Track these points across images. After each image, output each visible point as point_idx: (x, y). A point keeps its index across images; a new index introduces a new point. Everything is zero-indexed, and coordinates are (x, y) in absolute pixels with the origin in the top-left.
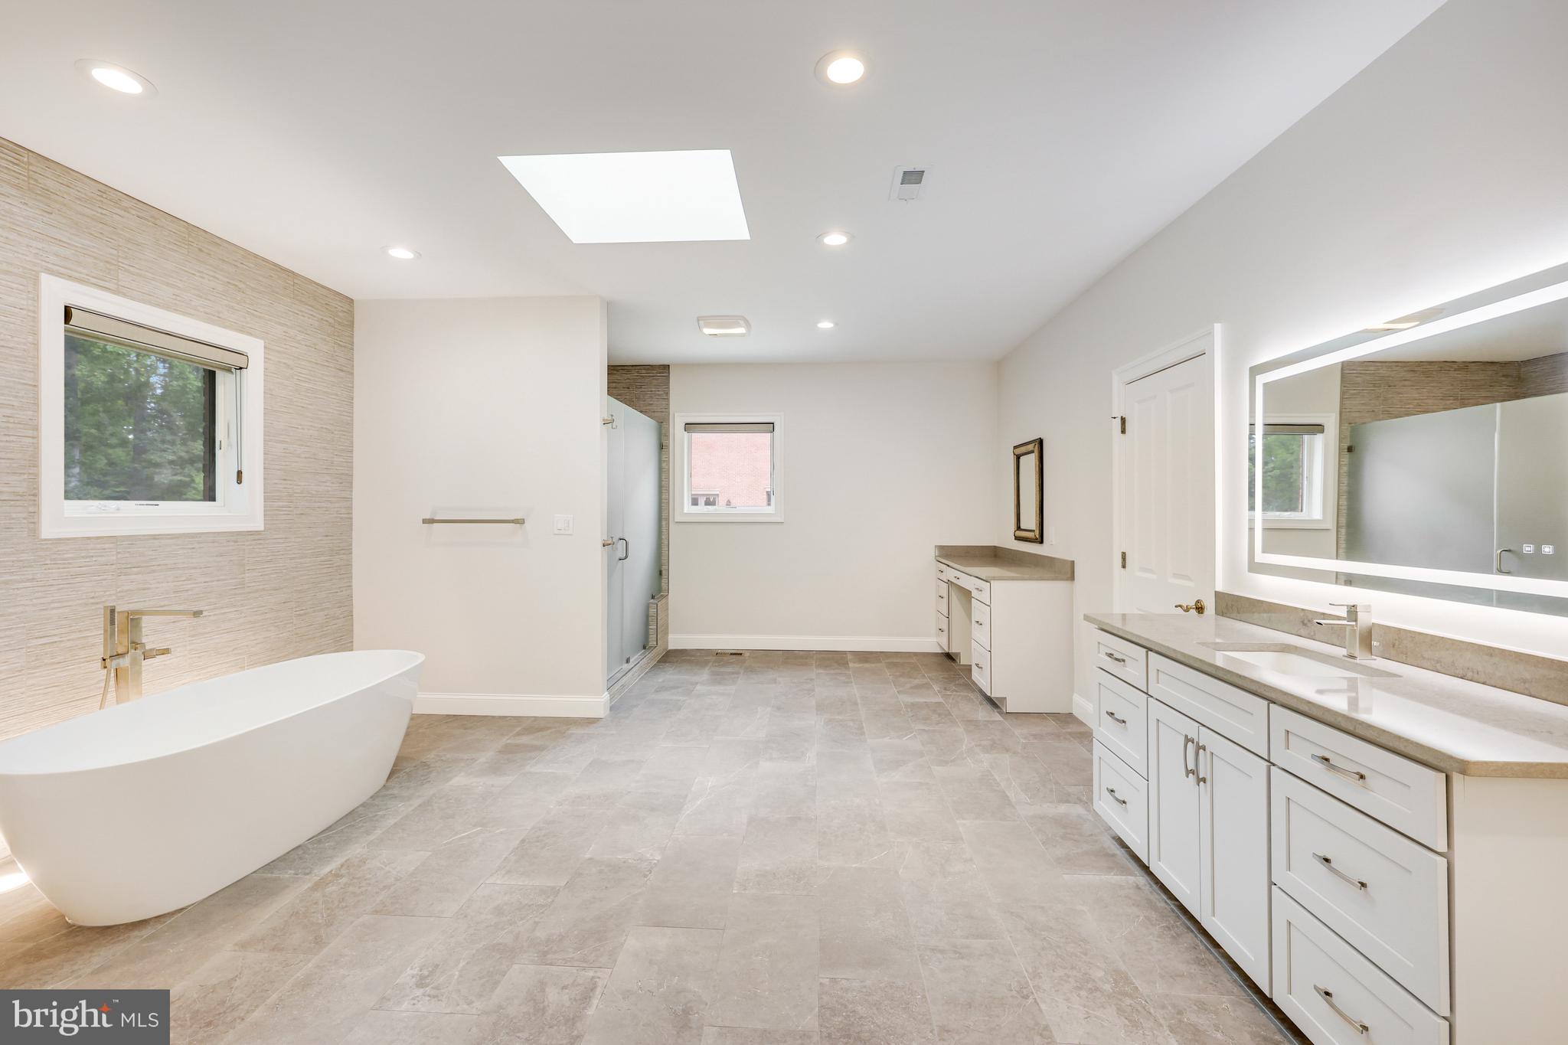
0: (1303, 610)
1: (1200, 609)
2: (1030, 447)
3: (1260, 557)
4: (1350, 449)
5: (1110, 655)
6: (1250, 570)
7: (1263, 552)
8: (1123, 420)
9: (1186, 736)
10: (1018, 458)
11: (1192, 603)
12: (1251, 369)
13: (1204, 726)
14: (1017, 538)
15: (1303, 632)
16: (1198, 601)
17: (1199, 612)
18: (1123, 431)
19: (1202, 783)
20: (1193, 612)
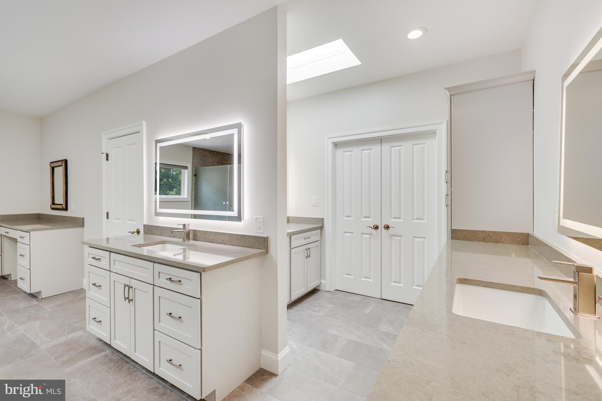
0: (172, 228)
1: (138, 232)
2: (60, 163)
3: (159, 210)
4: (195, 175)
5: (94, 258)
6: (155, 215)
7: (159, 208)
8: (107, 155)
9: (125, 284)
10: (53, 168)
11: (135, 230)
12: (156, 141)
13: (132, 278)
14: (52, 209)
15: (172, 235)
16: (138, 229)
17: (138, 234)
18: (107, 160)
19: (131, 302)
20: (136, 233)
